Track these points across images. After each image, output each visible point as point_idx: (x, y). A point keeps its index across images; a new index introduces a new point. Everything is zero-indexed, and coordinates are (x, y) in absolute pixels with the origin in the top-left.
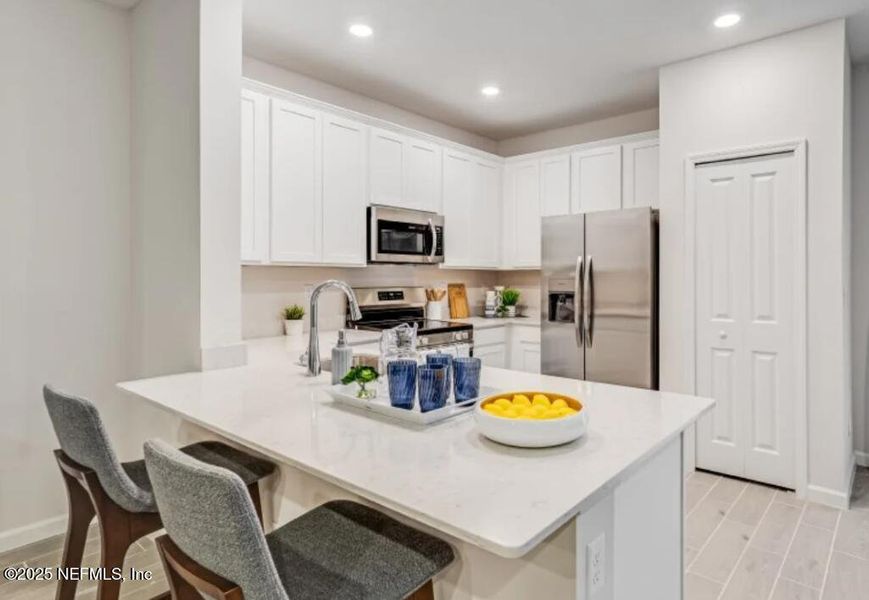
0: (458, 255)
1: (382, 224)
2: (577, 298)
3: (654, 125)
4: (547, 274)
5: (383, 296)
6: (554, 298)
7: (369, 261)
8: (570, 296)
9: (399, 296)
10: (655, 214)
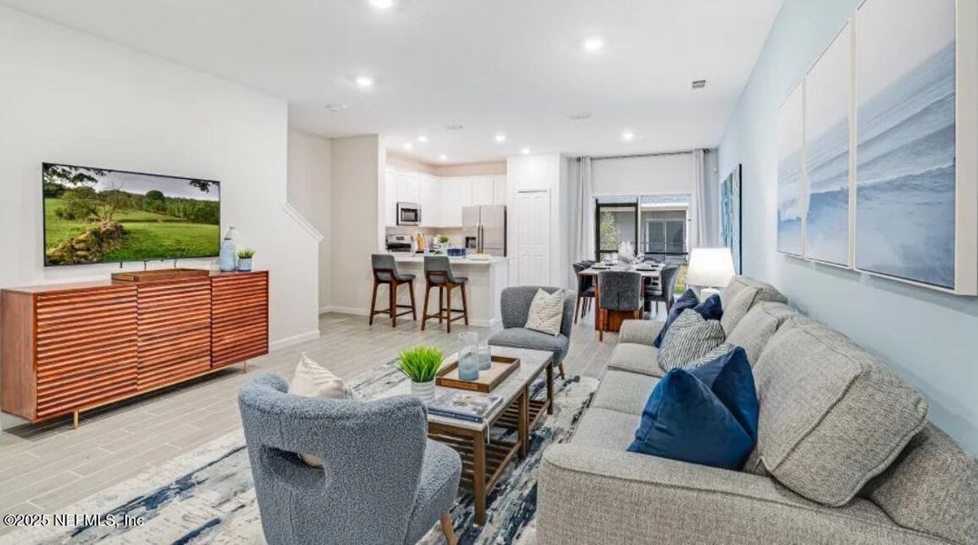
0: (426, 221)
1: (402, 209)
2: (477, 240)
3: (504, 172)
4: (464, 230)
5: (398, 238)
6: (468, 239)
7: (398, 224)
8: (474, 238)
9: (402, 238)
10: (505, 208)
